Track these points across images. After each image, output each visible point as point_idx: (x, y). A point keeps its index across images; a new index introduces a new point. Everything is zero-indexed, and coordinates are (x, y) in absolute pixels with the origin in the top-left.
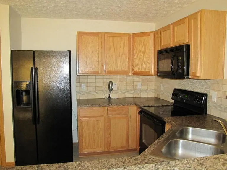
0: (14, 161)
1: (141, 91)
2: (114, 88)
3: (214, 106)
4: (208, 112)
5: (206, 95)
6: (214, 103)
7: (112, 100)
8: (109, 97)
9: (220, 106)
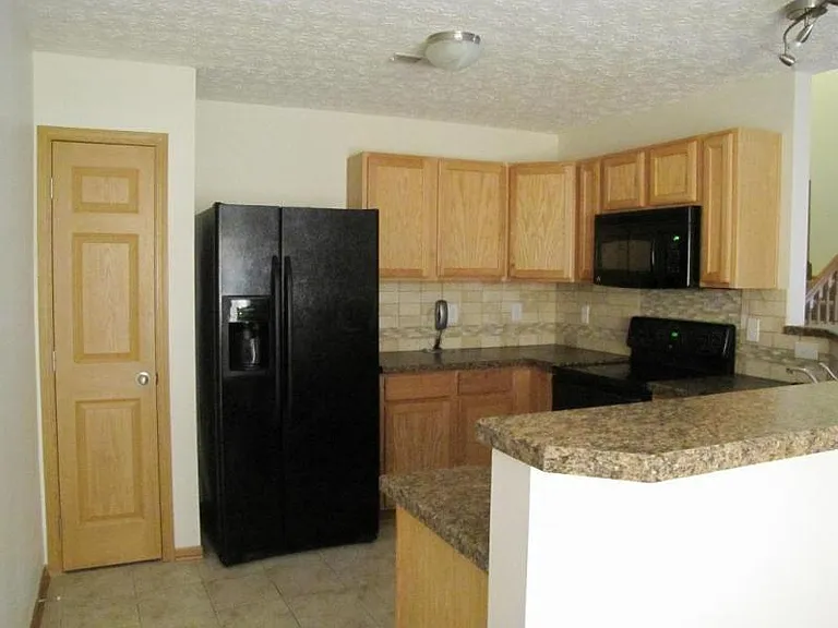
0: (199, 543)
1: (522, 329)
2: (450, 321)
3: (752, 353)
4: (738, 370)
5: (733, 328)
6: (752, 346)
7: (443, 356)
8: (437, 347)
9: (768, 352)
